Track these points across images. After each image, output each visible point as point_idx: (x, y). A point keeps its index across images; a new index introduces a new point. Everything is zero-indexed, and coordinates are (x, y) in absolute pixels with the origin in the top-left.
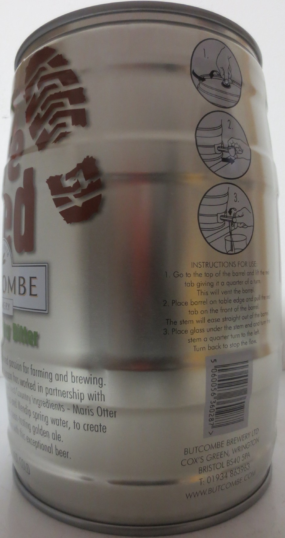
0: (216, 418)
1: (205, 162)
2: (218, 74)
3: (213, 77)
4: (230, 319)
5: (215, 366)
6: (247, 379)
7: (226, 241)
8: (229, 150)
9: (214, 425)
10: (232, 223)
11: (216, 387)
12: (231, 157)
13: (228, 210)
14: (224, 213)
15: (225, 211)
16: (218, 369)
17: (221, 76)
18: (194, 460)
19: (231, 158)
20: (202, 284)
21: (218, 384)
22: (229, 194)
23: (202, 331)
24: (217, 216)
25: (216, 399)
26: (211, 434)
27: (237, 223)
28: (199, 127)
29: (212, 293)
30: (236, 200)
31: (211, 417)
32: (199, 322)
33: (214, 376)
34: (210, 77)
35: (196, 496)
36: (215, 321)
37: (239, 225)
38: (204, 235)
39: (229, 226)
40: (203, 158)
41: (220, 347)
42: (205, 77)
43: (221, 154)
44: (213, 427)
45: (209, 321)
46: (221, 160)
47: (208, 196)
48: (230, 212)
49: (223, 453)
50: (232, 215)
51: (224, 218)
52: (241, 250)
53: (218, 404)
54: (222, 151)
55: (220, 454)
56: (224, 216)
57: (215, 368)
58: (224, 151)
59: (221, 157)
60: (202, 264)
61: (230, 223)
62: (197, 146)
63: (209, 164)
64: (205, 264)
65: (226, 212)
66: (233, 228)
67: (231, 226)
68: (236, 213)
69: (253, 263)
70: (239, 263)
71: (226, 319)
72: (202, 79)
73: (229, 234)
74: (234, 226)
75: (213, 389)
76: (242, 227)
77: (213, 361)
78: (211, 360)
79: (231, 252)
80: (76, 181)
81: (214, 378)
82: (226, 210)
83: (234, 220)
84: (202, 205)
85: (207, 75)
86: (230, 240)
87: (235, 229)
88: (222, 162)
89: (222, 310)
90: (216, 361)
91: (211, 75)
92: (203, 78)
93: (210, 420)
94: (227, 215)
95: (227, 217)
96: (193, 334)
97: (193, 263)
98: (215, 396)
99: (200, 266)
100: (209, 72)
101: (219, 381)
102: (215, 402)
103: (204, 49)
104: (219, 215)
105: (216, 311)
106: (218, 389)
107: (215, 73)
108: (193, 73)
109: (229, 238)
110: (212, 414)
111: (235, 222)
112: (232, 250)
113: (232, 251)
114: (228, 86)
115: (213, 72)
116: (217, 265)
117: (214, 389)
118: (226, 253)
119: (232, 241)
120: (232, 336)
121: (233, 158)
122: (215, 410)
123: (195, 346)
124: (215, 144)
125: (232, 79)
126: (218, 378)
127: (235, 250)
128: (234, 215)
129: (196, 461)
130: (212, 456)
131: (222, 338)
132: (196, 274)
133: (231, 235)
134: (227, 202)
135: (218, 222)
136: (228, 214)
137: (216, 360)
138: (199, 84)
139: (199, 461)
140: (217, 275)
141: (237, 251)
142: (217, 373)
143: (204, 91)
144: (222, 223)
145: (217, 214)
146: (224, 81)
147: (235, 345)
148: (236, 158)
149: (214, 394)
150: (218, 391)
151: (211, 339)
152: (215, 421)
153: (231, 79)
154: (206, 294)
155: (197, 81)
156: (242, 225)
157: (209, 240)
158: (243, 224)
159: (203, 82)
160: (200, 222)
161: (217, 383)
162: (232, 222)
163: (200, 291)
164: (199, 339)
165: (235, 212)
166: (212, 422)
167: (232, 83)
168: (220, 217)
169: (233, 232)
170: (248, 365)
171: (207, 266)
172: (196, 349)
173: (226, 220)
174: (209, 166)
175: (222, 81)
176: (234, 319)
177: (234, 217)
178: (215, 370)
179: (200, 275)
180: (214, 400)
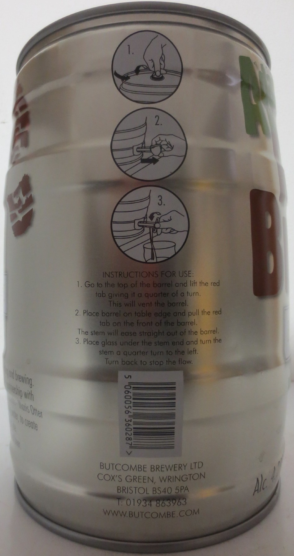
0: (134, 438)
1: (120, 166)
2: (146, 68)
3: (140, 73)
4: (149, 334)
5: (129, 383)
6: (175, 403)
7: (145, 249)
8: (152, 149)
9: (133, 445)
10: (154, 229)
11: (131, 405)
12: (154, 156)
13: (149, 215)
14: (143, 219)
15: (144, 216)
16: (132, 386)
17: (149, 69)
18: (111, 478)
19: (153, 158)
20: (114, 295)
21: (133, 403)
22: (151, 198)
23: (115, 344)
24: (134, 222)
25: (132, 418)
26: (129, 454)
27: (161, 228)
28: (117, 130)
29: (126, 305)
30: (160, 204)
31: (128, 436)
32: (111, 335)
33: (128, 393)
34: (135, 74)
35: (114, 515)
36: (129, 334)
37: (164, 231)
38: (118, 243)
39: (150, 233)
40: (117, 162)
41: (137, 363)
42: (129, 76)
43: (141, 155)
44: (131, 447)
45: (122, 334)
46: (140, 161)
47: (124, 202)
48: (152, 217)
49: (147, 478)
50: (154, 220)
51: (143, 224)
52: (166, 258)
53: (135, 423)
54: (142, 152)
55: (142, 478)
56: (143, 222)
57: (129, 384)
58: (145, 151)
59: (140, 158)
60: (114, 274)
61: (151, 229)
62: (112, 151)
63: (124, 168)
64: (118, 274)
65: (147, 218)
66: (154, 234)
67: (153, 232)
68: (160, 218)
69: (187, 273)
70: (163, 273)
71: (144, 334)
72: (125, 78)
73: (149, 241)
74: (157, 231)
75: (127, 407)
76: (170, 233)
77: (127, 376)
78: (125, 376)
79: (151, 261)
80: (18, 198)
81: (128, 395)
82: (146, 215)
83: (157, 225)
84: (116, 212)
85: (132, 72)
86: (151, 248)
87: (158, 235)
88: (141, 163)
89: (139, 324)
90: (131, 378)
91: (137, 71)
92: (127, 76)
93: (128, 439)
94: (147, 221)
95: (146, 222)
96: (104, 346)
97: (104, 273)
98: (130, 414)
99: (112, 276)
100: (134, 69)
101: (134, 399)
102: (131, 421)
103: (129, 46)
104: (137, 222)
105: (132, 324)
106: (133, 408)
107: (141, 68)
108: (115, 74)
109: (149, 246)
110: (129, 433)
111: (159, 228)
112: (153, 258)
113: (153, 260)
114: (161, 78)
115: (138, 67)
116: (132, 274)
117: (129, 406)
118: (145, 261)
119: (153, 249)
120: (153, 353)
121: (157, 158)
122: (133, 430)
123: (107, 359)
124: (134, 145)
125: (166, 68)
126: (133, 396)
127: (157, 258)
128: (157, 219)
129: (113, 478)
130: (132, 478)
131: (139, 353)
132: (108, 284)
133: (152, 242)
134: (148, 207)
135: (135, 229)
136: (149, 220)
137: (131, 376)
138: (122, 84)
139: (117, 479)
140: (133, 285)
141: (159, 260)
142: (131, 390)
143: (127, 91)
144: (140, 229)
145: (134, 221)
146: (153, 73)
147: (157, 363)
148: (161, 157)
149: (129, 412)
150: (133, 409)
151: (125, 353)
152: (134, 442)
153: (164, 69)
154: (119, 305)
155: (119, 81)
156: (169, 230)
157: (123, 248)
158: (171, 229)
159: (126, 81)
160: (113, 230)
161: (133, 401)
162: (154, 227)
163: (112, 302)
164: (111, 352)
165: (159, 216)
166: (130, 442)
167: (166, 73)
168: (139, 223)
169: (154, 239)
170: (175, 387)
171: (120, 276)
172: (108, 361)
173: (146, 226)
174: (124, 170)
175: (151, 74)
176: (156, 334)
177: (158, 222)
178: (129, 387)
179: (113, 285)
180: (130, 419)
